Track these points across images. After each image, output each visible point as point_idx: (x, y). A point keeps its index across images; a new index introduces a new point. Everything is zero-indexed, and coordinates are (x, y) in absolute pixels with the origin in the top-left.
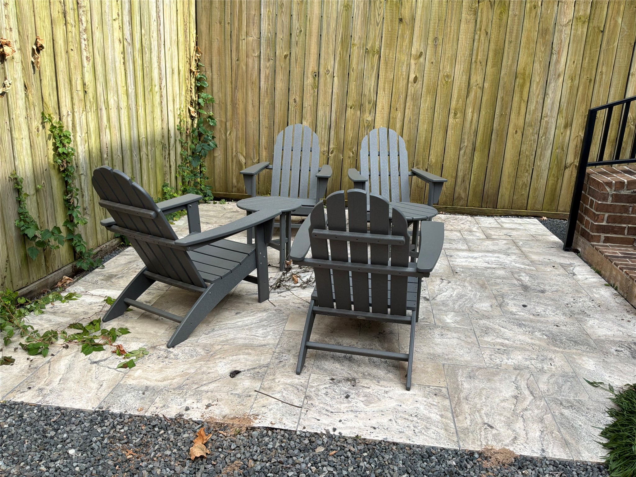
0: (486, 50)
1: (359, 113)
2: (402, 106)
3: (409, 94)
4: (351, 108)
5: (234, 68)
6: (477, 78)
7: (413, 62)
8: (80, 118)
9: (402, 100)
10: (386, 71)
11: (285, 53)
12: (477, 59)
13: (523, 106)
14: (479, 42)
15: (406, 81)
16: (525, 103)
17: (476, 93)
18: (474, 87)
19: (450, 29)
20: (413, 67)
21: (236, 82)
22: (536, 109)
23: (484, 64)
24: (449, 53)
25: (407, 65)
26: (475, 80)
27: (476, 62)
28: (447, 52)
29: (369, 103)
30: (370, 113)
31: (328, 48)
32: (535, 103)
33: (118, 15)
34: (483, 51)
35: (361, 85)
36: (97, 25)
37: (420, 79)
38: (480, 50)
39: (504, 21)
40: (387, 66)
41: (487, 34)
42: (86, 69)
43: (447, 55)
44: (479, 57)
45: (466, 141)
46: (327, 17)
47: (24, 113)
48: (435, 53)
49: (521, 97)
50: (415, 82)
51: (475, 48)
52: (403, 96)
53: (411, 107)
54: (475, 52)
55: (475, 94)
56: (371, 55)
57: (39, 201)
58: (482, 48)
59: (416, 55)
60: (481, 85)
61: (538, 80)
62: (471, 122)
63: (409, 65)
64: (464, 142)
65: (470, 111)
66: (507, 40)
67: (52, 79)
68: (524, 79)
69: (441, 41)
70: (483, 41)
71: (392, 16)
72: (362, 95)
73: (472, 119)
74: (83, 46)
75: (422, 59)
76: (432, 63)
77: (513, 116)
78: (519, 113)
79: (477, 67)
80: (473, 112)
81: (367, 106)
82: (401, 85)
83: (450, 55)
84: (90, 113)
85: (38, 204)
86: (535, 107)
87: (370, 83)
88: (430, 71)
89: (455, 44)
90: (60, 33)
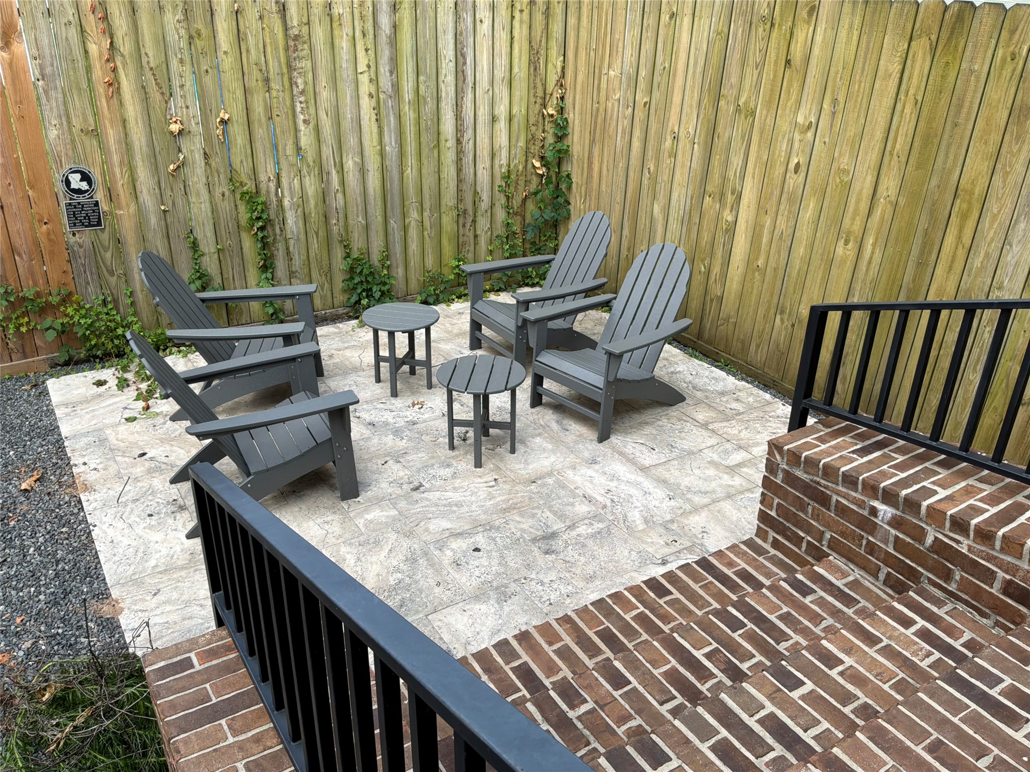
0: (911, 131)
1: (718, 206)
2: (774, 209)
3: (786, 190)
4: (710, 196)
5: (594, 114)
6: (890, 185)
7: (797, 137)
8: (290, 184)
9: (775, 199)
10: (759, 146)
11: (645, 100)
12: (894, 147)
13: (961, 253)
14: (901, 117)
15: (784, 168)
16: (966, 251)
17: (884, 211)
18: (882, 200)
19: (859, 86)
20: (796, 145)
21: (595, 133)
22: (983, 267)
23: (904, 160)
24: (851, 131)
25: (788, 140)
26: (885, 187)
27: (891, 154)
28: (849, 128)
29: (733, 193)
30: (731, 211)
31: (692, 98)
32: (982, 254)
33: (369, 66)
34: (906, 135)
35: (726, 163)
36: (324, 84)
37: (803, 169)
38: (900, 132)
39: (951, 79)
40: (761, 136)
41: (916, 104)
42: (302, 133)
43: (848, 134)
44: (898, 146)
45: (857, 294)
46: (696, 49)
47: (204, 180)
48: (831, 127)
49: (959, 237)
50: (796, 172)
51: (894, 127)
52: (777, 193)
53: (786, 213)
54: (892, 135)
55: (881, 214)
56: (743, 116)
57: (221, 258)
58: (905, 129)
59: (804, 125)
60: (893, 199)
61: (995, 211)
62: (870, 263)
63: (791, 142)
64: (853, 296)
65: (871, 242)
66: (950, 119)
67: (245, 147)
68: (970, 203)
69: (842, 105)
70: (908, 116)
71: (778, 54)
72: (724, 178)
73: (871, 258)
74: (298, 109)
75: (810, 134)
76: (825, 143)
77: (939, 271)
78: (950, 268)
79: (892, 163)
80: (874, 245)
81: (730, 198)
82: (777, 173)
83: (852, 134)
84: (308, 178)
85: (220, 261)
86: (982, 263)
87: (736, 161)
88: (820, 157)
89: (862, 115)
90: (258, 100)
